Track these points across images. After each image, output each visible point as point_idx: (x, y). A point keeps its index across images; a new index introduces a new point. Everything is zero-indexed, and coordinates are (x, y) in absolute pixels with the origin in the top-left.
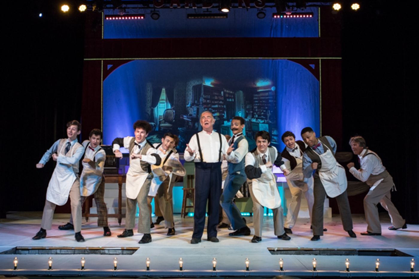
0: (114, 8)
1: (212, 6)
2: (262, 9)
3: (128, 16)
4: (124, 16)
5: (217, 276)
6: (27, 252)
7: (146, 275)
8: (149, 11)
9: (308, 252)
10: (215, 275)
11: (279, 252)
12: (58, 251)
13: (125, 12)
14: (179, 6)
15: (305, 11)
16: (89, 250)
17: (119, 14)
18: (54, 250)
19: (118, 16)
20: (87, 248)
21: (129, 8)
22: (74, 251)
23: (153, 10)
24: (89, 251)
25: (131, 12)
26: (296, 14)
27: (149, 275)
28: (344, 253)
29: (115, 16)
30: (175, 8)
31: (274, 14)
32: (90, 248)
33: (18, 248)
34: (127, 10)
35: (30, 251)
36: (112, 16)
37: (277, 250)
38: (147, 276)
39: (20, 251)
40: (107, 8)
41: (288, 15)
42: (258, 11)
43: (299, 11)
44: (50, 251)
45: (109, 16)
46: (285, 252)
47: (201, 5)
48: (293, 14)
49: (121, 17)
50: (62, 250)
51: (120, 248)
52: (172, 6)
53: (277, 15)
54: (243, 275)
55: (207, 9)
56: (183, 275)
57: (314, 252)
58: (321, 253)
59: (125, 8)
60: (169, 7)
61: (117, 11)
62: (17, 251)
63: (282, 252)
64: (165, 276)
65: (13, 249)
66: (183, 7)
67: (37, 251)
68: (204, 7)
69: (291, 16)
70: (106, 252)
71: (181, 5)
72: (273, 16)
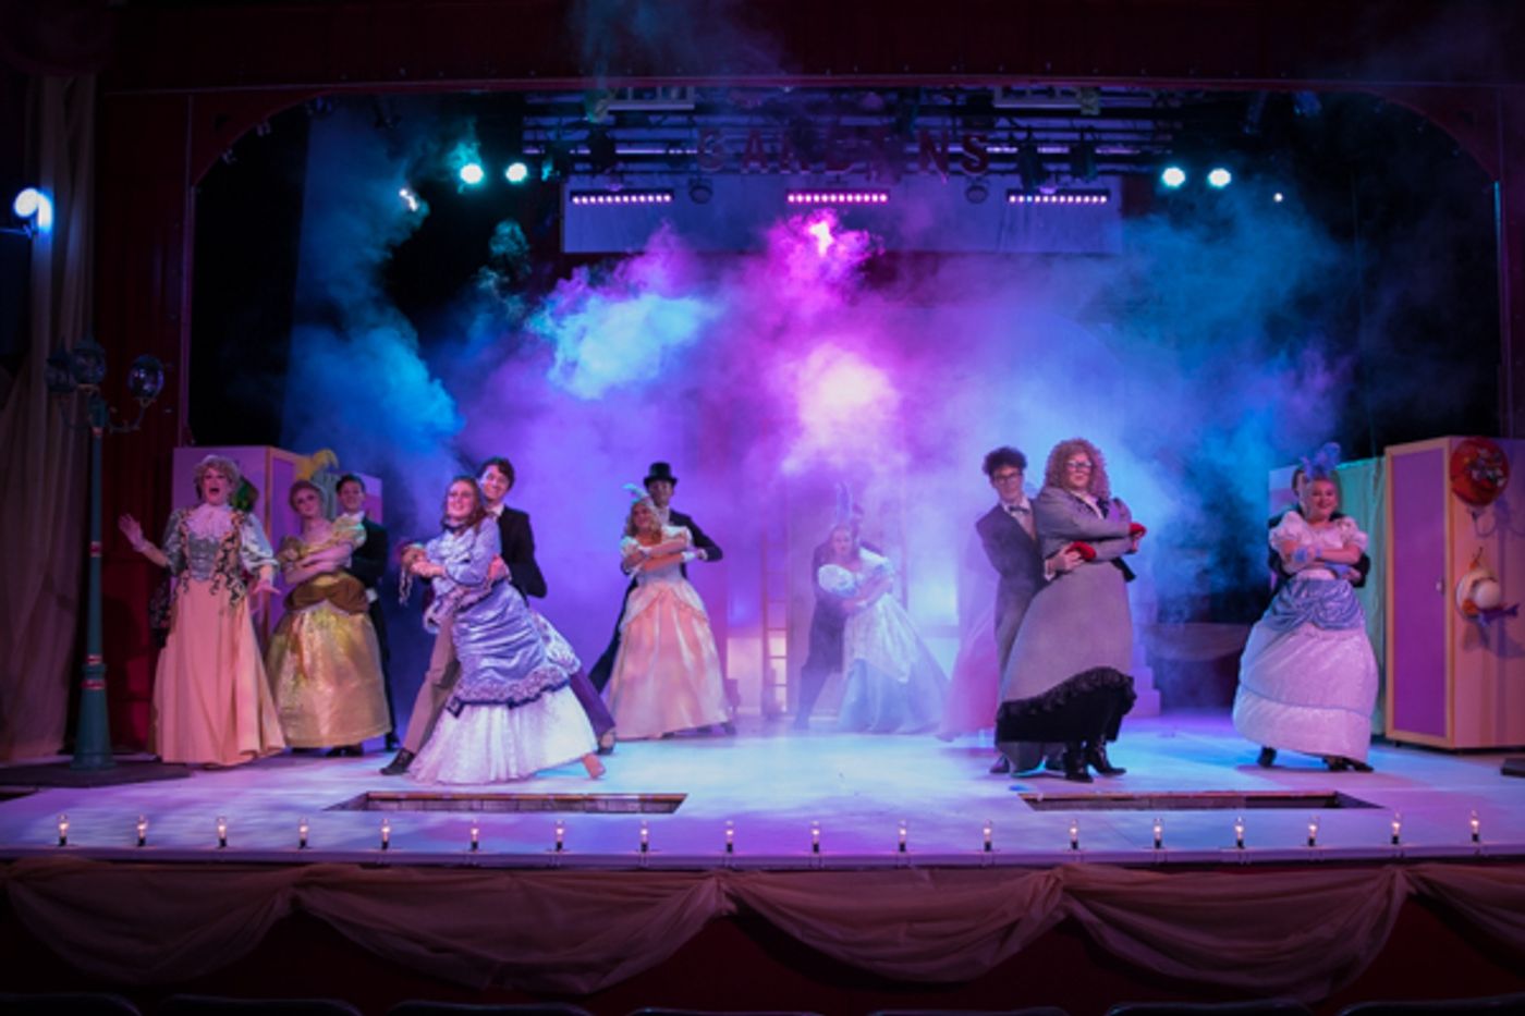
0: (593, 173)
1: (850, 169)
2: (979, 179)
3: (629, 192)
4: (621, 193)
5: (910, 865)
6: (394, 805)
7: (727, 863)
8: (683, 180)
9: (1123, 803)
10: (904, 863)
11: (1049, 804)
12: (476, 804)
13: (622, 181)
14: (764, 166)
15: (1093, 185)
16: (556, 800)
17: (607, 187)
18: (465, 802)
19: (605, 193)
20: (551, 797)
21: (632, 172)
22: (518, 805)
23: (695, 177)
24: (556, 805)
25: (639, 182)
26: (1067, 193)
27: (734, 864)
28: (1211, 802)
29: (597, 193)
30: (753, 172)
31: (1011, 192)
32: (559, 797)
33: (372, 795)
34: (627, 178)
35: (404, 804)
36: (588, 194)
37: (1045, 800)
38: (730, 868)
39: (377, 803)
40: (577, 173)
41: (1048, 198)
42: (970, 185)
43: (1079, 184)
44: (452, 802)
45: (580, 194)
46: (1062, 803)
47: (822, 166)
48: (1058, 194)
49: (613, 194)
50: (485, 802)
51: (637, 797)
52: (746, 166)
53: (1017, 193)
54: (978, 862)
55: (838, 178)
56: (823, 865)
57: (1135, 803)
58: (1154, 805)
59: (622, 173)
60: (736, 171)
61: (601, 181)
62: (371, 804)
63: (1057, 803)
64: (775, 868)
65: (360, 797)
66: (775, 171)
67: (421, 803)
68: (829, 169)
69: (1054, 199)
70: (601, 806)
71: (771, 165)
72: (1008, 199)
